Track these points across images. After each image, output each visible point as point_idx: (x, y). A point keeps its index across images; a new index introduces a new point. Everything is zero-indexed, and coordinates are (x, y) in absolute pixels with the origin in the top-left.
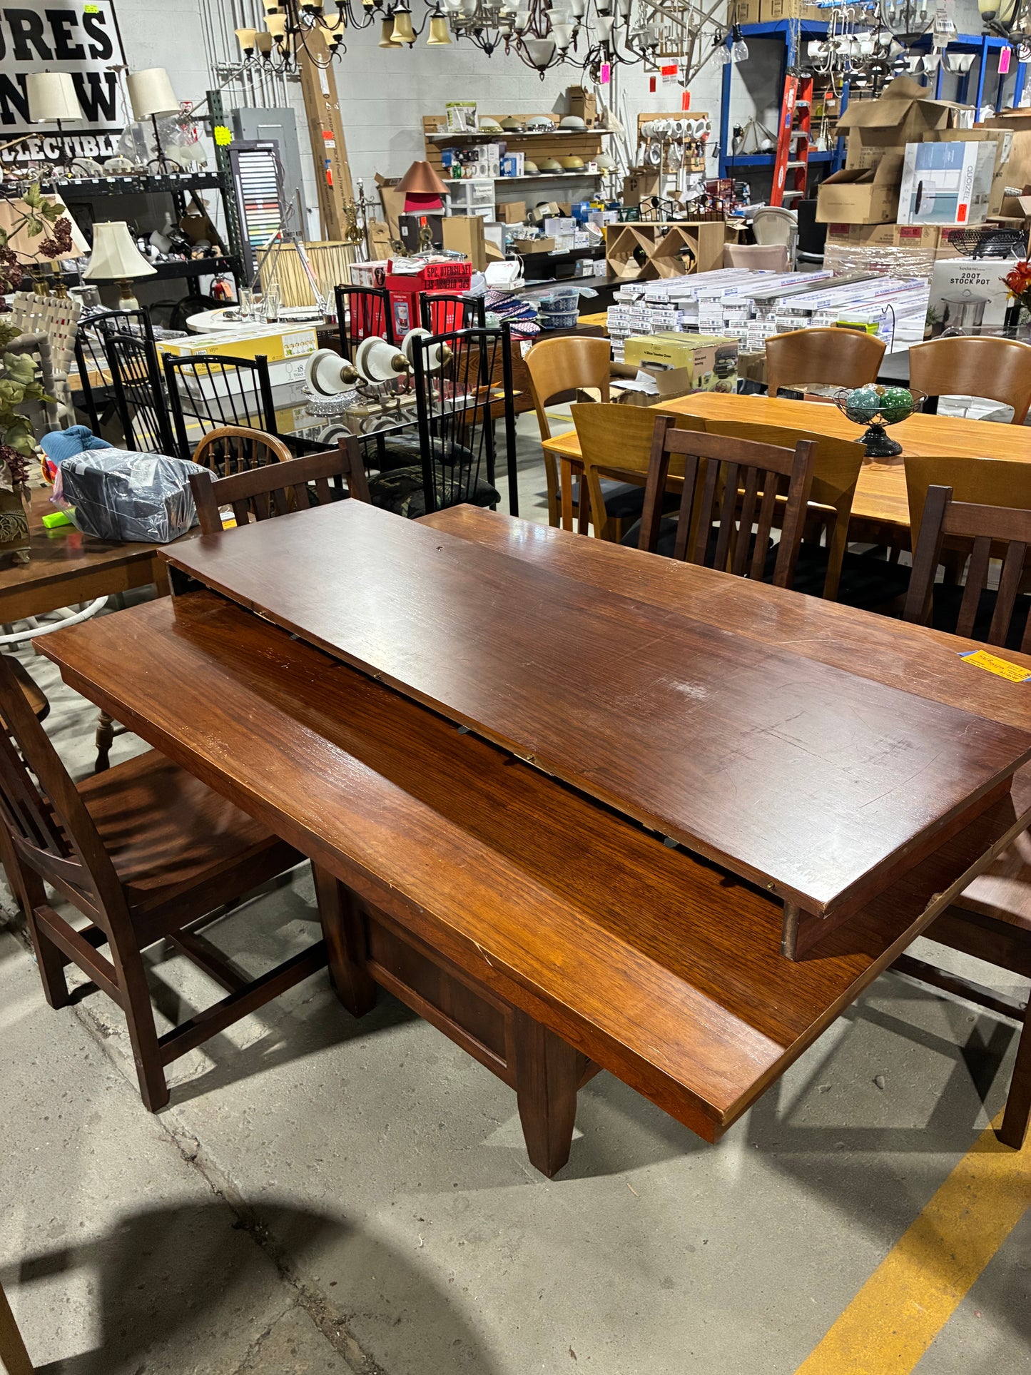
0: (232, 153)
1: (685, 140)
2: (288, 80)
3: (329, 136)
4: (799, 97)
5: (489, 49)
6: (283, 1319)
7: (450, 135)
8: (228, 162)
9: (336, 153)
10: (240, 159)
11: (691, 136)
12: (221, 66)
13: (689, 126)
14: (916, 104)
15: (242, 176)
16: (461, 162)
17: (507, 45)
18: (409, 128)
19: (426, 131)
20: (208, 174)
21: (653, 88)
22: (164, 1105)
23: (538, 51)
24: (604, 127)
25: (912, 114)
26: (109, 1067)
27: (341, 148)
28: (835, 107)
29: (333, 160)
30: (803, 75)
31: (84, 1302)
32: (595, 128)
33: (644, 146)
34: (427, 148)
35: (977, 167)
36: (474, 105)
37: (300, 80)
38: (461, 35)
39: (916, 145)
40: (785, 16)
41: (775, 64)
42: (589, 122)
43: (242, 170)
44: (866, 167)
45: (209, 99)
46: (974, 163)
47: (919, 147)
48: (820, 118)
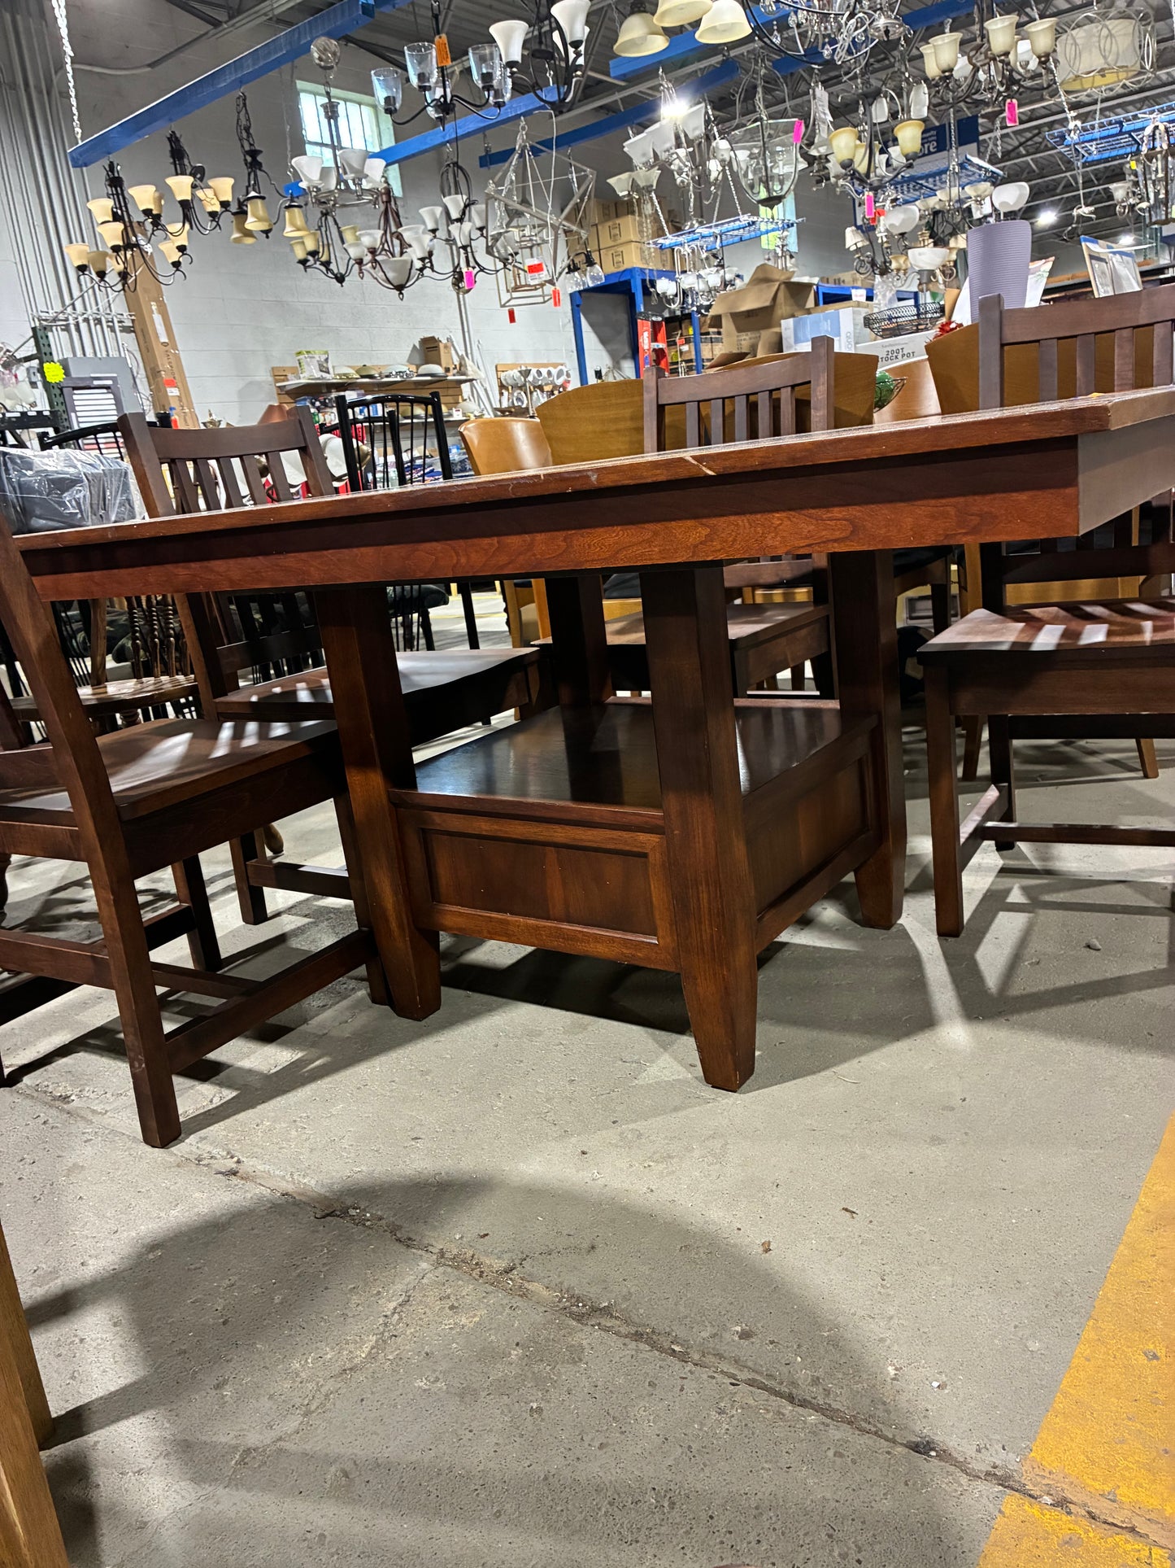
0: (64, 390)
1: (546, 388)
2: (121, 331)
3: (172, 384)
4: (655, 339)
5: (340, 279)
6: (425, 1281)
7: (304, 381)
8: (61, 400)
9: (180, 401)
10: (75, 397)
11: (552, 382)
12: (44, 316)
13: (549, 373)
14: (783, 286)
15: (79, 414)
16: (318, 409)
17: (361, 270)
18: (258, 378)
19: (277, 381)
20: (40, 413)
21: (512, 319)
22: (175, 1139)
23: (394, 270)
24: (464, 374)
25: (781, 295)
26: (81, 1124)
27: (185, 394)
28: (689, 351)
29: (178, 409)
30: (654, 319)
31: (109, 1336)
32: (454, 375)
33: (506, 393)
34: (279, 399)
35: (855, 333)
36: (326, 353)
37: (134, 331)
38: (309, 267)
39: (791, 320)
40: (627, 266)
41: (623, 318)
42: (447, 370)
43: (77, 408)
44: (744, 350)
45: (35, 336)
46: (851, 328)
47: (794, 322)
48: (677, 363)
